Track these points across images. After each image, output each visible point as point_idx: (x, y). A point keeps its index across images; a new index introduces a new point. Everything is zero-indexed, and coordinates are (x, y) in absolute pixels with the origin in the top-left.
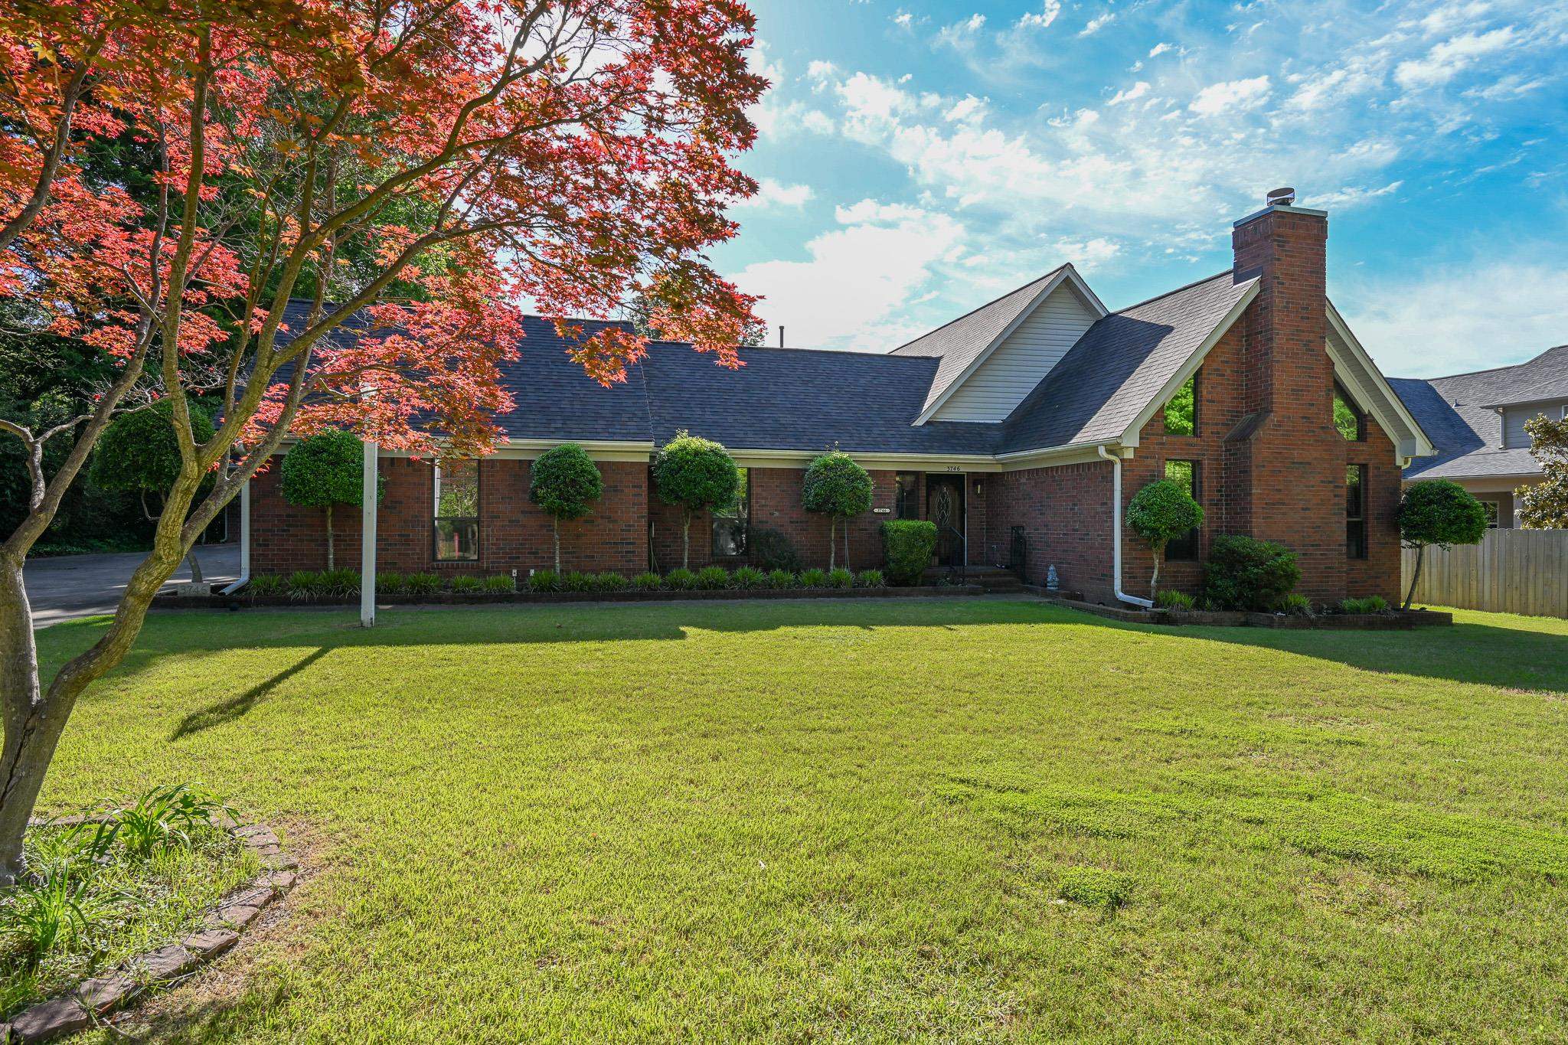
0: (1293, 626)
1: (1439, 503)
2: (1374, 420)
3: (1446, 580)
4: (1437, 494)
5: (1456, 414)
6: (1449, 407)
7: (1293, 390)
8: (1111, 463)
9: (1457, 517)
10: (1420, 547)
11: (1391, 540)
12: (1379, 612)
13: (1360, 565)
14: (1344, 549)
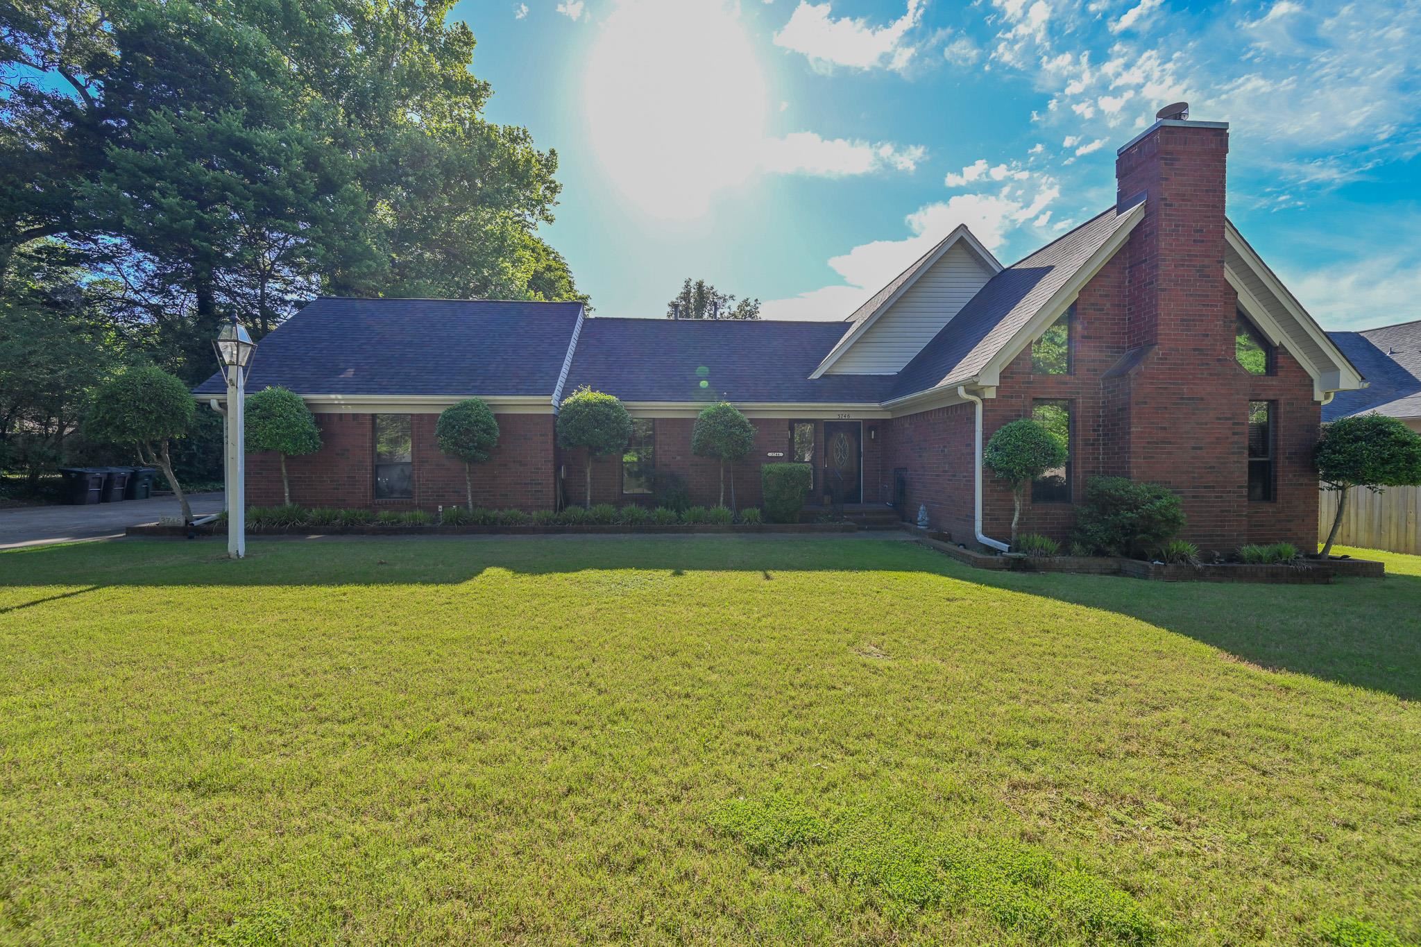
0: (1174, 578)
1: (1368, 439)
2: (1287, 351)
3: (1376, 522)
4: (1367, 430)
5: (1392, 361)
6: (1383, 355)
7: (1182, 320)
8: (973, 404)
9: (1392, 456)
10: (1343, 488)
11: (1306, 481)
12: (1286, 562)
13: (1267, 508)
14: (1245, 492)
